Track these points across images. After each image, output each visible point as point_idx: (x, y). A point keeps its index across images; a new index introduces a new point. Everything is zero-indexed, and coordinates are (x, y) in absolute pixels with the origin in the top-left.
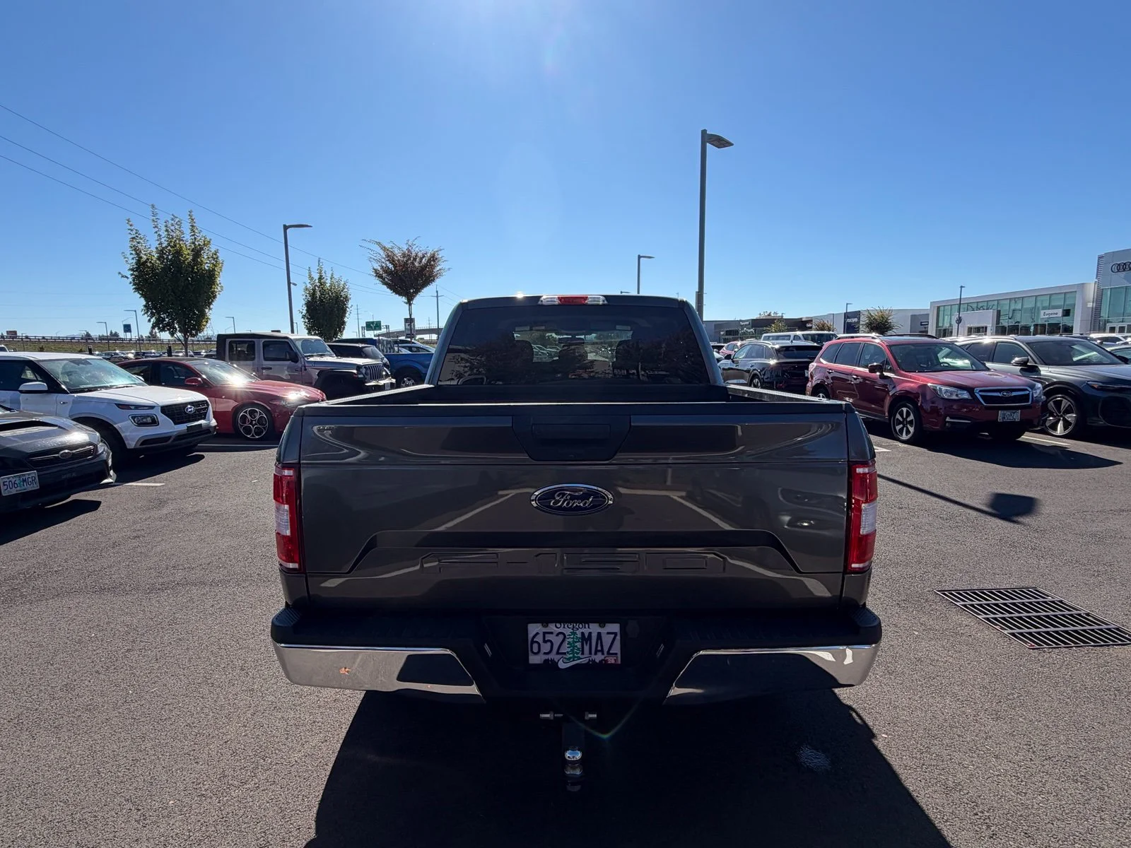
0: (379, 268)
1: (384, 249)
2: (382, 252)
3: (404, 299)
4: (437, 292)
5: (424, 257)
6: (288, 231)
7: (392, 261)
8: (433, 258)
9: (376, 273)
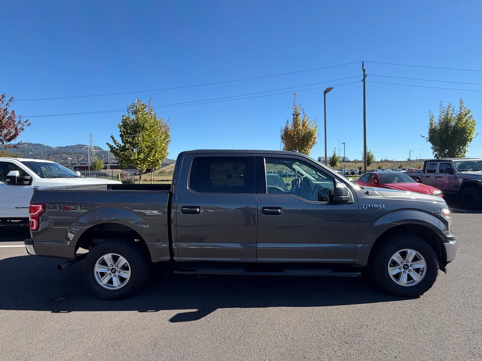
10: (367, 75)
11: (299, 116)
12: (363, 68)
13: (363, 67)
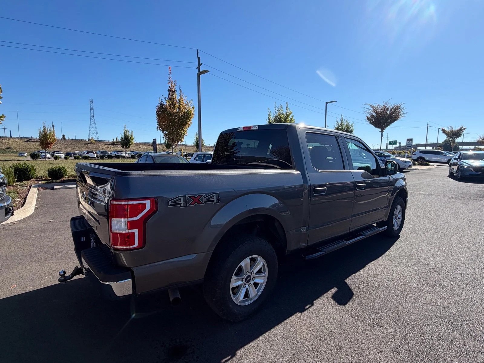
0: (369, 116)
1: (372, 107)
2: (371, 109)
3: (380, 130)
4: (428, 124)
5: (393, 108)
6: (328, 104)
7: (376, 112)
8: (397, 108)
9: (368, 118)
10: (202, 64)
11: (176, 93)
12: (198, 57)
13: (198, 55)
